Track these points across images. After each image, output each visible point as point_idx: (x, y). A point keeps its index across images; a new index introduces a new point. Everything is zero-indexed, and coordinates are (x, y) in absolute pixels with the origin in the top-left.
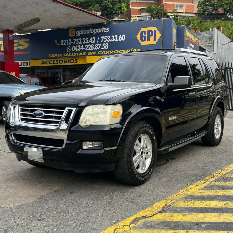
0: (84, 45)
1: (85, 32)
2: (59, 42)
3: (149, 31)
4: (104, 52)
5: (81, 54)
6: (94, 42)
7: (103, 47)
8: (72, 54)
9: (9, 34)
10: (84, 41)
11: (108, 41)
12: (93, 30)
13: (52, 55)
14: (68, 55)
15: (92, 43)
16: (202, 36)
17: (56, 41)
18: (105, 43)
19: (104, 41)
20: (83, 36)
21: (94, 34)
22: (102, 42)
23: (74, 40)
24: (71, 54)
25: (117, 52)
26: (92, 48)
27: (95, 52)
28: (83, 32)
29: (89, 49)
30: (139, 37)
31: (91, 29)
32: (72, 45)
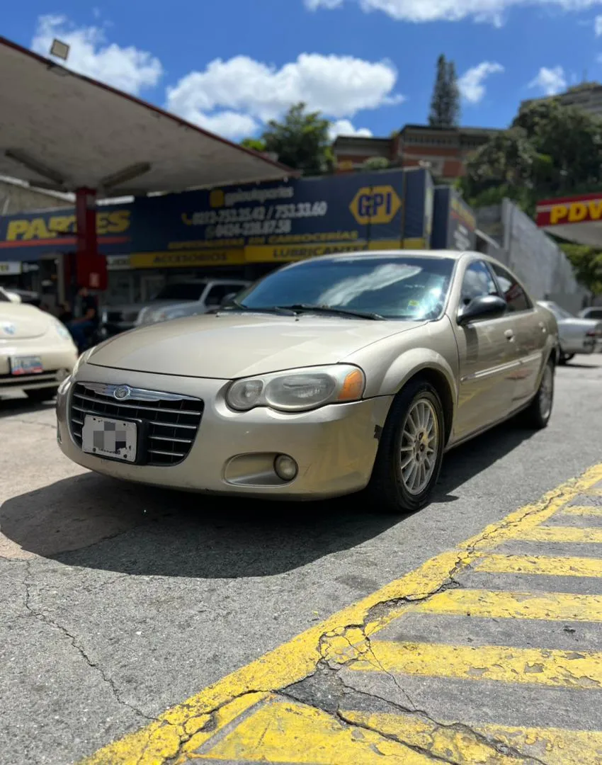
0: (241, 224)
1: (243, 196)
2: (190, 217)
4: (281, 239)
5: (234, 242)
6: (262, 217)
7: (280, 228)
8: (217, 241)
10: (242, 215)
11: (290, 216)
12: (259, 192)
13: (176, 244)
14: (208, 245)
15: (258, 220)
17: (184, 216)
18: (285, 219)
19: (283, 216)
20: (239, 206)
21: (262, 201)
22: (277, 217)
23: (221, 212)
24: (214, 244)
26: (257, 230)
27: (263, 239)
28: (240, 197)
29: (251, 233)
30: (354, 207)
31: (256, 190)
32: (217, 223)
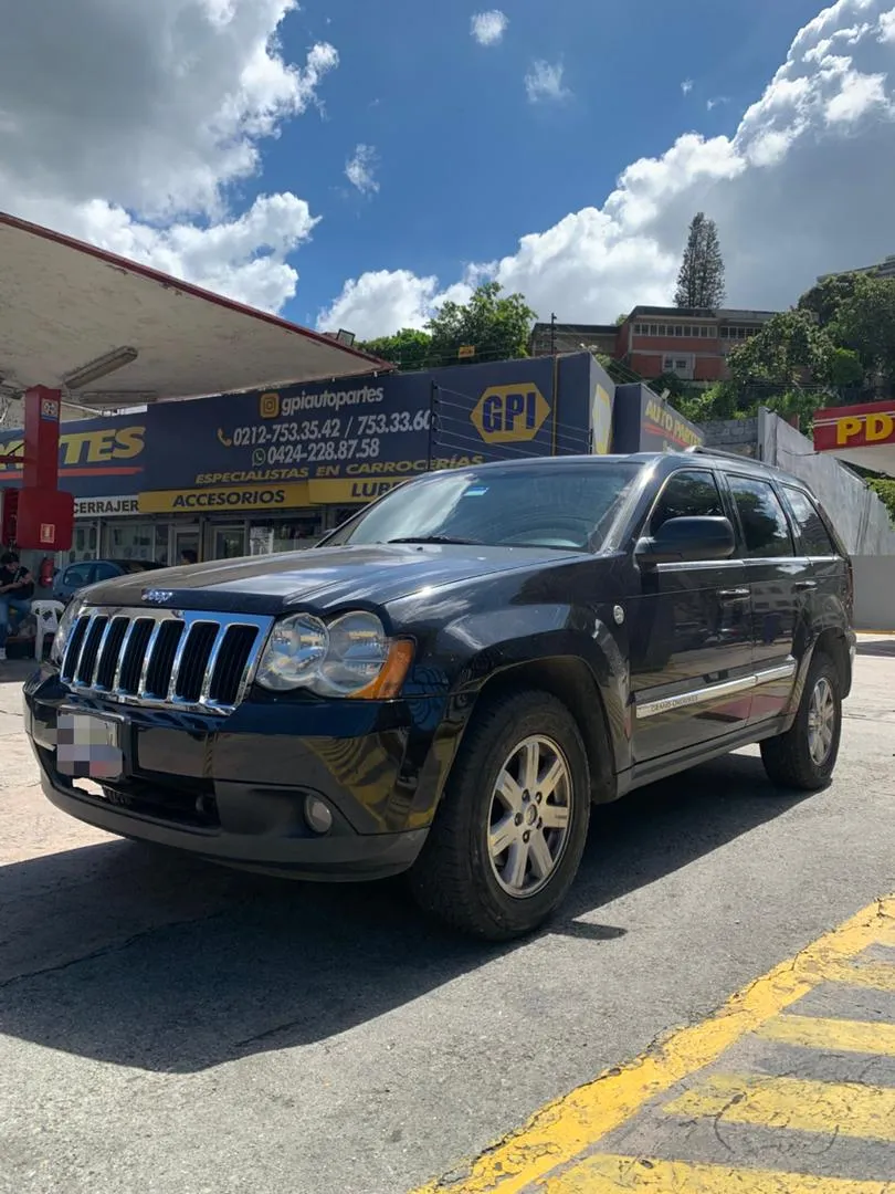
0: (305, 445)
1: (309, 402)
2: (229, 435)
3: (510, 398)
4: (365, 468)
5: (294, 473)
6: (336, 434)
7: (364, 451)
8: (268, 472)
9: (44, 400)
10: (306, 431)
11: (380, 431)
12: (333, 395)
13: (207, 477)
14: (254, 478)
15: (331, 439)
16: (726, 433)
17: (220, 433)
18: (371, 437)
19: (368, 432)
20: (301, 416)
21: (337, 408)
22: (359, 433)
23: (274, 427)
24: (263, 475)
25: (405, 466)
26: (329, 454)
27: (338, 468)
28: (303, 402)
29: (320, 458)
30: (477, 417)
31: (329, 393)
32: (268, 444)
